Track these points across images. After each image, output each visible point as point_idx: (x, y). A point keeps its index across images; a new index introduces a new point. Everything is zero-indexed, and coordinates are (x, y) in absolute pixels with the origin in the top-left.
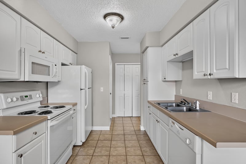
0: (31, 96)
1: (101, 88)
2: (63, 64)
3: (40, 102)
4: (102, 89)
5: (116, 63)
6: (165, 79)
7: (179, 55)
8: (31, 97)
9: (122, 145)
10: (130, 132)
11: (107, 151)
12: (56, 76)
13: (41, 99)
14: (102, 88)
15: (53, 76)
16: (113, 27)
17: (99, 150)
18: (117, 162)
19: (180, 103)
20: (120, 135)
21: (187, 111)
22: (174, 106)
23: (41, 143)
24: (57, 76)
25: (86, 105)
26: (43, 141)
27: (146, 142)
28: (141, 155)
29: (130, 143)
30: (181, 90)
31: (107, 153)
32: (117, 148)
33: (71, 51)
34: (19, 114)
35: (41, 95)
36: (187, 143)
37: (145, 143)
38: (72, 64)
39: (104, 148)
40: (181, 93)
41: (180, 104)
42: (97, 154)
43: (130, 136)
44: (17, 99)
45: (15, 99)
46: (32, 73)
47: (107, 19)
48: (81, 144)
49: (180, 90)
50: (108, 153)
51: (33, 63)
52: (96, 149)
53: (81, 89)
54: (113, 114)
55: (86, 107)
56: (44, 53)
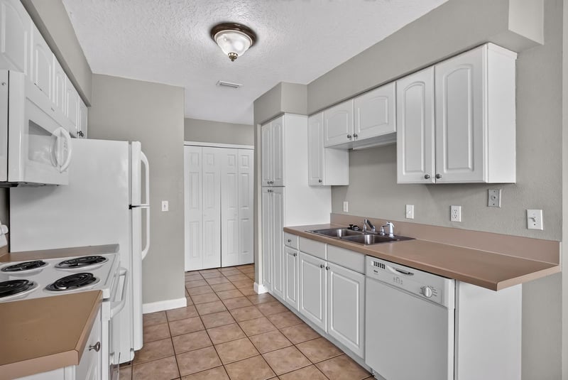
1: (163, 202)
4: (165, 206)
6: (320, 181)
7: (360, 138)
9: (238, 334)
10: (238, 301)
11: (212, 357)
14: (167, 202)
15: (62, 169)
16: (233, 58)
17: (188, 360)
18: (249, 374)
19: (349, 228)
20: (220, 314)
25: (143, 250)
27: (284, 317)
28: (289, 344)
29: (252, 326)
30: (346, 204)
31: (214, 362)
32: (231, 343)
36: (427, 295)
37: (281, 318)
38: (82, 135)
39: (199, 352)
40: (346, 209)
41: (349, 230)
42: (189, 372)
43: (243, 312)
47: (218, 36)
48: (131, 357)
49: (344, 203)
50: (216, 359)
52: (179, 360)
53: (130, 205)
55: (144, 254)
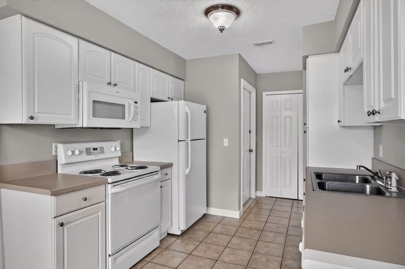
0: (102, 148)
1: (224, 139)
2: (153, 100)
3: (118, 159)
4: (226, 142)
5: (263, 93)
8: (102, 151)
9: (249, 247)
10: (277, 227)
11: (217, 253)
12: (137, 119)
13: (120, 154)
14: (227, 139)
15: (130, 120)
16: (222, 30)
17: (204, 248)
20: (254, 230)
21: (372, 193)
22: (357, 182)
23: (97, 215)
24: (139, 120)
25: (187, 168)
26: (100, 213)
29: (265, 247)
30: (381, 147)
31: (215, 256)
32: (236, 251)
33: (170, 77)
34: (80, 173)
35: (118, 148)
38: (172, 99)
39: (214, 247)
40: (381, 154)
42: (197, 254)
43: (272, 235)
44: (81, 152)
45: (77, 152)
46: (94, 116)
47: (210, 15)
48: (179, 233)
49: (379, 147)
50: (217, 255)
51: (94, 102)
52: (200, 245)
53: (179, 141)
54: (256, 190)
55: (187, 171)
56: (116, 85)
